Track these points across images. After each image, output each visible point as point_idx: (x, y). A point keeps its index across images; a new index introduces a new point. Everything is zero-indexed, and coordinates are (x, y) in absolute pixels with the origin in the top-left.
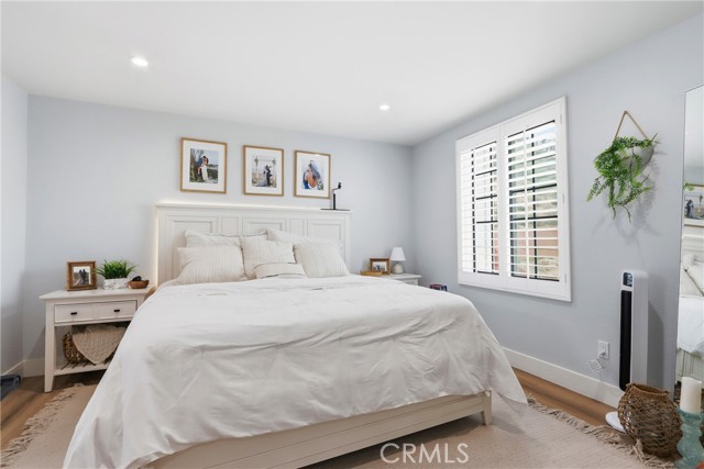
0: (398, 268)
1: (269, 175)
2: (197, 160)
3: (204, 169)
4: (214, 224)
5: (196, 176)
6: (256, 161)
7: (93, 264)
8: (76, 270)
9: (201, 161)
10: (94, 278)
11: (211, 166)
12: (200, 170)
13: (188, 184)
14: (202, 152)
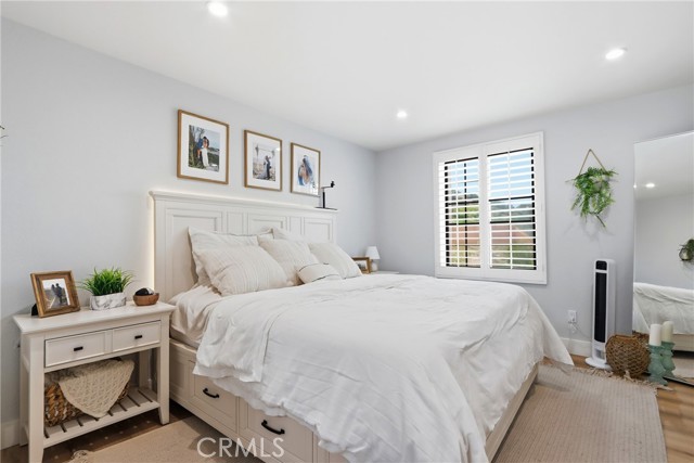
0: (374, 267)
1: (269, 167)
2: (197, 140)
3: (205, 152)
4: (219, 220)
5: (196, 161)
6: (257, 149)
7: (68, 275)
8: (47, 284)
9: (201, 141)
10: (74, 296)
11: (212, 149)
12: (199, 152)
13: (186, 169)
14: (202, 131)
